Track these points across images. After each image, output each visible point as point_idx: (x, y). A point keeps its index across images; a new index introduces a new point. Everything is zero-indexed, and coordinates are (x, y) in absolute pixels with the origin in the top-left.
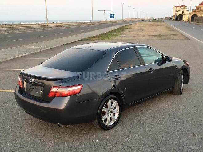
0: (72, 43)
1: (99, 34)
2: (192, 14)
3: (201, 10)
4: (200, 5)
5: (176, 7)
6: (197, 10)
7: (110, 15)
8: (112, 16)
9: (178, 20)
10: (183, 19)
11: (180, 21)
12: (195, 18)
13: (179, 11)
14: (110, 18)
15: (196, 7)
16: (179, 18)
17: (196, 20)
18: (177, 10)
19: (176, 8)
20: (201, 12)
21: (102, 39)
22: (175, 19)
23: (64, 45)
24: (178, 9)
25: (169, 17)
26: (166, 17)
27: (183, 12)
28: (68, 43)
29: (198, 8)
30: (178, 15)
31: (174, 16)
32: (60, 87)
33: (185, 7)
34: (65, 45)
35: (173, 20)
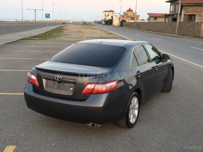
0: (13, 42)
1: (38, 34)
2: (121, 20)
3: (129, 16)
4: (127, 11)
5: (106, 11)
6: (125, 16)
7: (46, 14)
8: (48, 16)
9: (108, 25)
10: (113, 24)
11: (110, 25)
12: (124, 23)
13: (108, 15)
14: (46, 18)
15: (124, 13)
16: (109, 22)
17: (125, 25)
18: (107, 15)
19: (105, 13)
20: (128, 18)
21: (46, 39)
22: (104, 23)
23: (6, 44)
24: (107, 13)
25: (99, 21)
26: (95, 21)
27: (112, 17)
28: (10, 42)
29: (126, 14)
30: (107, 20)
31: (104, 20)
32: (97, 83)
33: (114, 13)
34: (8, 44)
35: (103, 24)
